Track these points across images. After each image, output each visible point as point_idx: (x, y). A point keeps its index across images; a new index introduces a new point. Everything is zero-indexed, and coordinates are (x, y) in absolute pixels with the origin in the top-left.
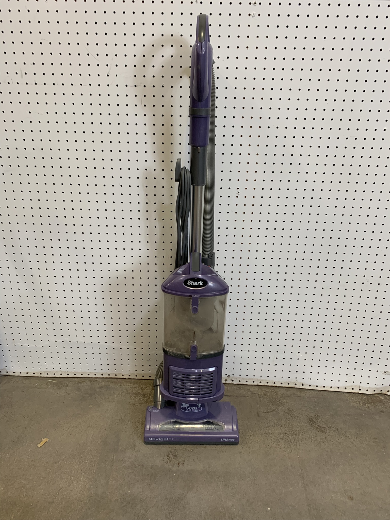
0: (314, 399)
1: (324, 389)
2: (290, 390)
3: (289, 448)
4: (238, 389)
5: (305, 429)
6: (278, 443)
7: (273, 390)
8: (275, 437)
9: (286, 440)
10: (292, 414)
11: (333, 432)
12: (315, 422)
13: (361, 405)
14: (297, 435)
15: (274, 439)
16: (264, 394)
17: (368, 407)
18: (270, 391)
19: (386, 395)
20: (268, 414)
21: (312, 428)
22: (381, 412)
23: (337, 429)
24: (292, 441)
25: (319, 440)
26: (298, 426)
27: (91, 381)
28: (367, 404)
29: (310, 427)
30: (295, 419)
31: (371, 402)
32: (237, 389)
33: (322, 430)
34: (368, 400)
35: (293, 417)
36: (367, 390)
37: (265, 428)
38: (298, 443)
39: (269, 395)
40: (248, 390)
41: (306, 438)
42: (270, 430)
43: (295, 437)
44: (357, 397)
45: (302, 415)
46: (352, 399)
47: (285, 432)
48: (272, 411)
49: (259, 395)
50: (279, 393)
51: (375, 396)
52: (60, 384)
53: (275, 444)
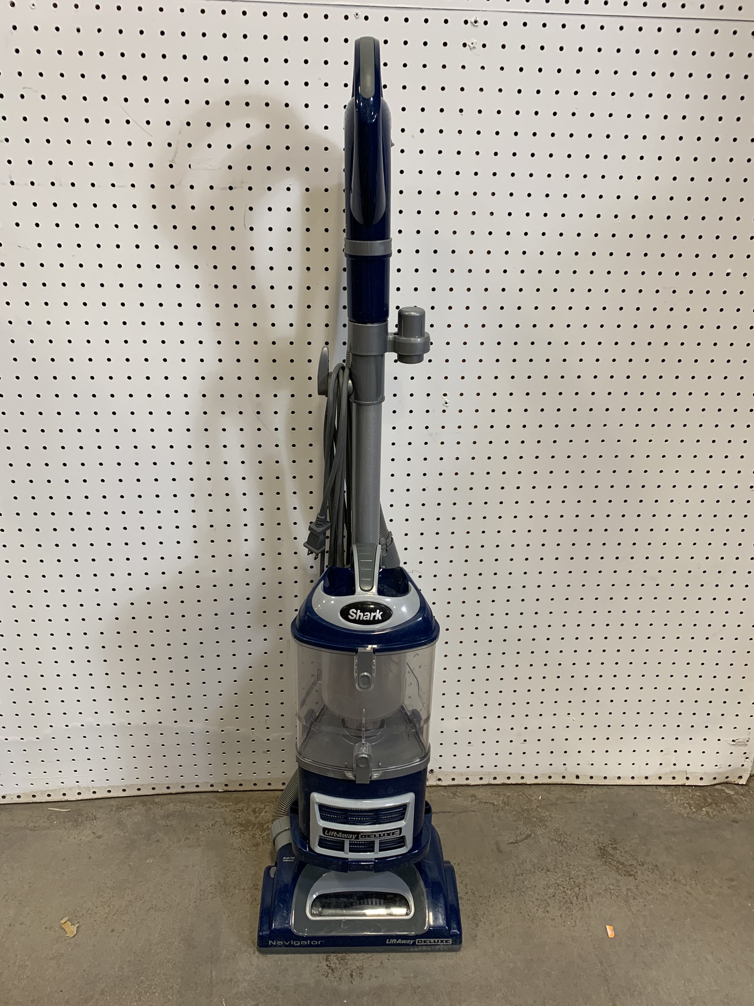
0: (603, 806)
1: (619, 782)
2: (554, 790)
3: (570, 917)
4: (451, 795)
5: (594, 871)
6: (548, 909)
7: (521, 793)
8: (539, 894)
9: (561, 899)
10: (566, 843)
11: (649, 873)
12: (612, 855)
13: (694, 810)
14: (581, 887)
15: (537, 899)
16: (505, 803)
17: (708, 813)
18: (516, 794)
19: (736, 784)
20: (519, 845)
21: (609, 869)
22: (733, 821)
23: (656, 866)
24: (574, 902)
25: (625, 893)
26: (580, 868)
27: (144, 803)
28: (704, 807)
29: (604, 867)
30: (573, 853)
31: (711, 804)
32: (449, 797)
33: (628, 872)
34: (705, 799)
35: (568, 849)
36: (701, 779)
37: (517, 877)
38: (585, 904)
39: (515, 805)
40: (471, 797)
41: (600, 892)
42: (527, 881)
43: (577, 892)
44: (684, 794)
45: (585, 842)
46: (675, 798)
47: (558, 882)
48: (526, 838)
49: (493, 804)
50: (533, 799)
51: (717, 790)
52: (78, 815)
53: (540, 910)
